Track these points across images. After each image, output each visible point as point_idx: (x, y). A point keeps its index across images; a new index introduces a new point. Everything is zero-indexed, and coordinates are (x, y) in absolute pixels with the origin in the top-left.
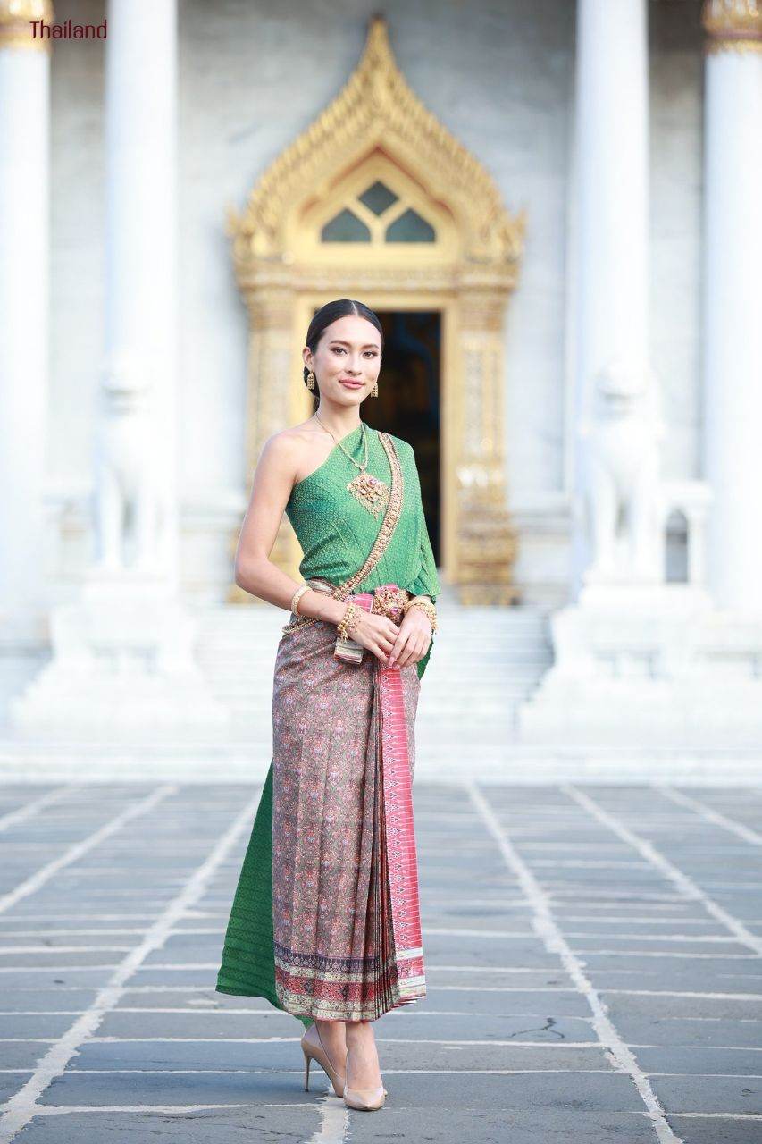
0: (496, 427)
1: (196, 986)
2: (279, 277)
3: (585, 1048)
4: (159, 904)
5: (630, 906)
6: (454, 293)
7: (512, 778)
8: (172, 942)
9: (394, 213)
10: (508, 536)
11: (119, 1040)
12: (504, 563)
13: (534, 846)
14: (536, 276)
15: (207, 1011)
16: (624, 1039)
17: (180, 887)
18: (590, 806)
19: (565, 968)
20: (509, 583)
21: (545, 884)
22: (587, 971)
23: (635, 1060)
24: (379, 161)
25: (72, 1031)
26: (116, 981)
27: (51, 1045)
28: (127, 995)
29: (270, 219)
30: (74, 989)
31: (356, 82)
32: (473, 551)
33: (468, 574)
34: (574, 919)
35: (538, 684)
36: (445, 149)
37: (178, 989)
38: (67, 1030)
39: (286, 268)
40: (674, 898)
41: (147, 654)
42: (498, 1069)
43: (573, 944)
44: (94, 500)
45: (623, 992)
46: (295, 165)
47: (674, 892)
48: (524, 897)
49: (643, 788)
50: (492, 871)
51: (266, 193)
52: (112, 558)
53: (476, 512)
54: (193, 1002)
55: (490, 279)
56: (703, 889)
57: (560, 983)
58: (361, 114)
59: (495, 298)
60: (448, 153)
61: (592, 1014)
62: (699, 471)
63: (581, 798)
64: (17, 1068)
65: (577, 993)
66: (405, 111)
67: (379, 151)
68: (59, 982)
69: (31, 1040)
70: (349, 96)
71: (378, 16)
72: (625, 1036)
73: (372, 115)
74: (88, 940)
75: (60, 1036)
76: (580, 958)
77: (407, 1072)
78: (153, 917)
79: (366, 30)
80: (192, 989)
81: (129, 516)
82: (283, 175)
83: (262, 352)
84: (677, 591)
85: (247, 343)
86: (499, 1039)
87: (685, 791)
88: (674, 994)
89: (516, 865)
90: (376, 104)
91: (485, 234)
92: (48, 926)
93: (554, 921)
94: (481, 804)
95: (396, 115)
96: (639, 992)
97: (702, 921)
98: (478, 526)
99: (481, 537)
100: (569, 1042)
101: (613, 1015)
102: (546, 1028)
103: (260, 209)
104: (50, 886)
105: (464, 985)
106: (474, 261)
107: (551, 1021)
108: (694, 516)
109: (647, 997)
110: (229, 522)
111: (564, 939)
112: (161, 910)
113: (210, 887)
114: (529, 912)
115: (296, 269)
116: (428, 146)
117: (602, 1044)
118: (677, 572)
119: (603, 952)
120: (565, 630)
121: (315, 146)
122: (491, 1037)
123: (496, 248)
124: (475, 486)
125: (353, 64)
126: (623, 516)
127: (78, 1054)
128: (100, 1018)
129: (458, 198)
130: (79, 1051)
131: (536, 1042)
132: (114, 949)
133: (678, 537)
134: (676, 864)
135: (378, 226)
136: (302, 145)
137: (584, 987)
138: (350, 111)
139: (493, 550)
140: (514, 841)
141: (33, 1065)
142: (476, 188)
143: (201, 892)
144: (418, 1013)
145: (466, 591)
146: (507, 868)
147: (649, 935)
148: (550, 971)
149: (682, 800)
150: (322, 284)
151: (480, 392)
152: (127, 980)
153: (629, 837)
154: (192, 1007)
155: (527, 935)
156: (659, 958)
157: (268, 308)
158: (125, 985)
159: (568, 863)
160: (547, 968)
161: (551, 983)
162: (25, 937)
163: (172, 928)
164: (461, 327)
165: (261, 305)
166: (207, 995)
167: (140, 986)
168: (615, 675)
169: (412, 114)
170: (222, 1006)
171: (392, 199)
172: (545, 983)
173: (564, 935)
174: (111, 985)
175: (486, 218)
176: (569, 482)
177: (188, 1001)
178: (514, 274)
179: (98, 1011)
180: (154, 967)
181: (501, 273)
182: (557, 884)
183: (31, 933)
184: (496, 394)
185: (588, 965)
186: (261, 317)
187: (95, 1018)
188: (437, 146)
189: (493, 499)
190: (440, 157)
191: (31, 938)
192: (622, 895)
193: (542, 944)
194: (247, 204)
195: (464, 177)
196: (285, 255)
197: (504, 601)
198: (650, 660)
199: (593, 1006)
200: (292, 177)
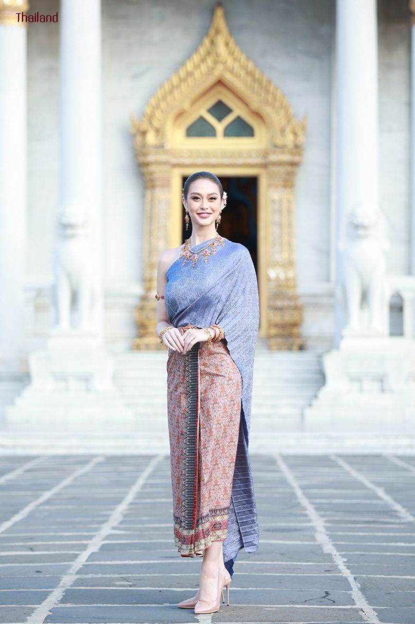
0: (290, 244)
1: (119, 574)
2: (162, 157)
3: (347, 609)
4: (96, 526)
5: (372, 526)
6: (265, 166)
7: (301, 451)
8: (103, 548)
9: (229, 119)
10: (297, 308)
11: (74, 606)
12: (295, 325)
13: (315, 491)
14: (312, 157)
15: (126, 588)
16: (370, 604)
17: (108, 516)
18: (347, 467)
19: (335, 562)
20: (299, 336)
21: (322, 513)
23: (376, 616)
24: (220, 88)
25: (46, 600)
26: (71, 571)
27: (35, 609)
28: (78, 579)
29: (156, 124)
30: (48, 576)
31: (207, 42)
32: (276, 318)
33: (274, 331)
34: (340, 533)
35: (316, 396)
36: (260, 82)
37: (108, 576)
38: (44, 600)
39: (166, 152)
40: (398, 521)
41: (86, 379)
42: (296, 622)
43: (339, 548)
44: (54, 289)
45: (369, 576)
46: (171, 91)
47: (397, 517)
48: (310, 521)
49: (378, 456)
50: (290, 505)
51: (154, 108)
52: (65, 324)
53: (278, 295)
54: (117, 583)
55: (286, 158)
57: (332, 571)
58: (209, 61)
59: (289, 168)
61: (351, 589)
62: (409, 272)
63: (341, 462)
65: (341, 576)
66: (235, 59)
67: (220, 83)
68: (38, 572)
69: (24, 606)
70: (202, 51)
71: (219, 4)
72: (370, 602)
73: (215, 63)
74: (54, 547)
75: (40, 603)
76: (343, 556)
78: (93, 534)
79: (212, 12)
80: (117, 576)
81: (74, 298)
82: (164, 98)
83: (152, 200)
84: (397, 340)
85: (144, 196)
86: (297, 603)
87: (402, 458)
88: (399, 577)
89: (305, 502)
90: (217, 55)
91: (283, 131)
92: (31, 539)
93: (327, 535)
94: (283, 467)
95: (230, 61)
96: (378, 576)
98: (279, 303)
99: (281, 309)
100: (338, 606)
101: (363, 590)
102: (324, 597)
103: (151, 118)
104: (31, 515)
105: (276, 572)
106: (276, 147)
107: (327, 593)
108: (407, 296)
109: (384, 578)
110: (134, 301)
111: (334, 545)
112: (97, 530)
113: (125, 516)
114: (313, 529)
115: (172, 153)
116: (249, 79)
117: (357, 606)
118: (397, 329)
119: (356, 553)
120: (331, 364)
121: (182, 80)
122: (292, 602)
123: (289, 139)
124: (277, 279)
125: (205, 32)
126: (365, 297)
127: (51, 614)
128: (63, 592)
129: (267, 111)
130: (51, 612)
131: (318, 605)
132: (70, 552)
133: (397, 308)
134: (397, 501)
135: (220, 127)
136: (175, 80)
137: (346, 573)
138: (203, 60)
139: (288, 317)
140: (303, 488)
141: (24, 620)
142: (277, 104)
143: (120, 518)
144: (249, 589)
145: (273, 341)
146: (299, 504)
147: (383, 542)
148: (326, 564)
149: (401, 463)
150: (187, 161)
151: (280, 225)
152: (78, 570)
153: (370, 485)
154: (116, 586)
155: (312, 543)
156: (390, 556)
157: (156, 176)
158: (76, 574)
159: (335, 501)
160: (324, 562)
161: (326, 571)
162: (18, 546)
163: (104, 539)
164: (269, 186)
165: (151, 174)
166: (125, 579)
167: (86, 574)
168: (361, 390)
169: (239, 61)
170: (134, 585)
171: (229, 111)
172: (323, 571)
173: (333, 543)
174: (69, 574)
175: (283, 122)
176: (333, 277)
177: (115, 583)
178: (300, 154)
179: (61, 589)
180: (94, 563)
181: (292, 154)
182: (328, 513)
183: (21, 544)
184: (290, 225)
185: (348, 560)
186: (152, 180)
187: (60, 593)
188: (254, 80)
189: (288, 287)
190: (256, 86)
191: (22, 546)
192: (367, 519)
193: (321, 548)
194: (143, 114)
195: (270, 98)
196: (165, 144)
197: (295, 347)
198: (381, 381)
199: (351, 584)
200: (169, 98)
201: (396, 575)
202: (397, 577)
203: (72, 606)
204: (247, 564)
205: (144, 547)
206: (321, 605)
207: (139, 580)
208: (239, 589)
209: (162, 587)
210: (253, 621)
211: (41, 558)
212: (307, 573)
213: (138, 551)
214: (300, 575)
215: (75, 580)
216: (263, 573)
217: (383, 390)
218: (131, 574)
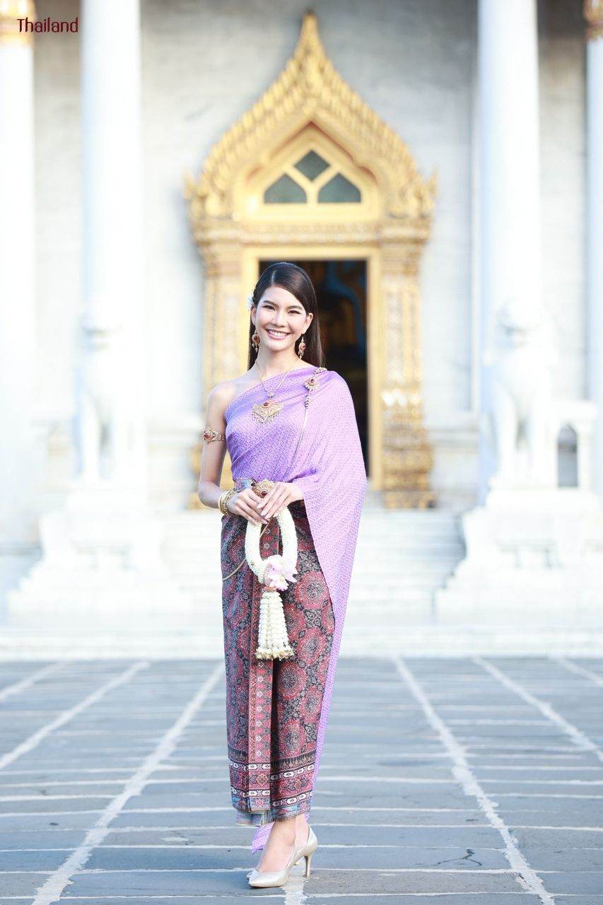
0: (413, 357)
1: (170, 827)
2: (229, 233)
3: (499, 874)
4: (137, 759)
5: (534, 756)
6: (377, 244)
7: (431, 652)
8: (147, 790)
9: (326, 176)
10: (426, 448)
12: (422, 472)
13: (452, 708)
14: (445, 230)
15: (179, 847)
16: (532, 866)
17: (155, 745)
18: (498, 675)
19: (481, 807)
20: (428, 488)
21: (463, 739)
22: (498, 811)
23: (542, 884)
24: (312, 133)
25: (64, 864)
26: (101, 823)
27: (48, 876)
28: (110, 834)
29: (220, 184)
30: (68, 829)
31: (292, 67)
32: (396, 462)
33: (391, 481)
34: (488, 767)
35: (452, 574)
36: (370, 125)
37: (154, 829)
38: (61, 864)
39: (235, 225)
40: (571, 749)
41: (123, 552)
42: (426, 892)
43: (486, 788)
44: (75, 422)
45: (530, 827)
46: (242, 138)
47: (570, 744)
48: (445, 750)
49: (543, 659)
50: (417, 729)
51: (217, 163)
52: (91, 472)
53: (397, 428)
54: (167, 839)
55: (407, 232)
56: (595, 742)
57: (476, 820)
58: (297, 94)
59: (412, 248)
60: (370, 126)
61: (504, 846)
62: (586, 393)
63: (490, 668)
64: (20, 895)
65: (491, 828)
66: (333, 92)
67: (312, 125)
68: (52, 824)
69: (32, 872)
70: (286, 79)
71: (310, 12)
72: (532, 864)
73: (305, 96)
74: (76, 789)
75: (56, 869)
76: (493, 799)
77: (349, 895)
78: (133, 770)
79: (300, 23)
80: (167, 829)
81: (105, 436)
82: (232, 147)
83: (215, 295)
84: (568, 493)
85: (203, 289)
86: (427, 867)
87: (578, 661)
88: (574, 828)
89: (437, 723)
90: (308, 86)
91: (403, 194)
92: (43, 778)
93: (470, 770)
94: (405, 673)
95: (326, 96)
96: (543, 827)
97: (596, 768)
98: (399, 442)
99: (402, 450)
100: (485, 869)
101: (521, 847)
102: (466, 858)
103: (213, 176)
104: (43, 744)
105: (396, 823)
106: (395, 217)
107: (470, 852)
108: (583, 430)
109: (550, 830)
110: (192, 440)
111: (479, 784)
112: (138, 764)
113: (179, 745)
114: (450, 762)
115: (244, 226)
116: (354, 120)
117: (514, 870)
118: (568, 478)
119: (511, 795)
120: (474, 527)
121: (257, 122)
122: (420, 865)
123: (412, 206)
124: (396, 405)
125: (289, 53)
126: (522, 431)
127: (71, 883)
128: (89, 853)
129: (380, 165)
130: (72, 881)
131: (458, 869)
132: (100, 796)
133: (568, 448)
134: (570, 721)
135: (312, 189)
136: (247, 121)
137: (497, 823)
138: (288, 93)
139: (411, 461)
140: (434, 704)
141: (33, 893)
142: (395, 156)
143: (172, 749)
144: (358, 846)
145: (390, 497)
146: (429, 726)
147: (550, 780)
148: (468, 810)
149: (574, 669)
150: (265, 238)
151: (400, 329)
152: (111, 822)
153: (531, 700)
154: (166, 843)
155: (448, 781)
156: (560, 799)
157: (221, 259)
158: (109, 826)
159: (481, 722)
160: (466, 808)
161: (468, 820)
162: (24, 788)
163: (148, 778)
164: (384, 273)
165: (214, 256)
166: (179, 834)
167: (121, 827)
168: (518, 565)
169: (340, 94)
170: (192, 842)
171: (324, 165)
172: (464, 820)
173: (480, 781)
174: (98, 827)
175: (403, 180)
176: (477, 403)
177: (163, 839)
178: (427, 227)
179: (87, 848)
180: (133, 811)
181: (416, 226)
182: (472, 739)
183: (29, 785)
184: (413, 329)
185: (500, 805)
186: (215, 266)
187: (84, 854)
188: (361, 121)
189: (411, 417)
190: (364, 129)
191: (29, 788)
192: (528, 747)
193: (461, 788)
194: (201, 171)
195: (384, 147)
196: (234, 215)
197: (422, 504)
198: (547, 551)
199: (505, 839)
200: (239, 148)
201: (567, 826)
202: (571, 828)
203: (101, 872)
204: (354, 811)
205: (206, 788)
206: (461, 869)
207: (198, 835)
208: (342, 846)
209: (232, 845)
210: (362, 892)
211: (57, 806)
212: (441, 824)
213: (198, 794)
214: (430, 826)
215: (106, 835)
216: (378, 824)
217: (549, 565)
218: (186, 826)
